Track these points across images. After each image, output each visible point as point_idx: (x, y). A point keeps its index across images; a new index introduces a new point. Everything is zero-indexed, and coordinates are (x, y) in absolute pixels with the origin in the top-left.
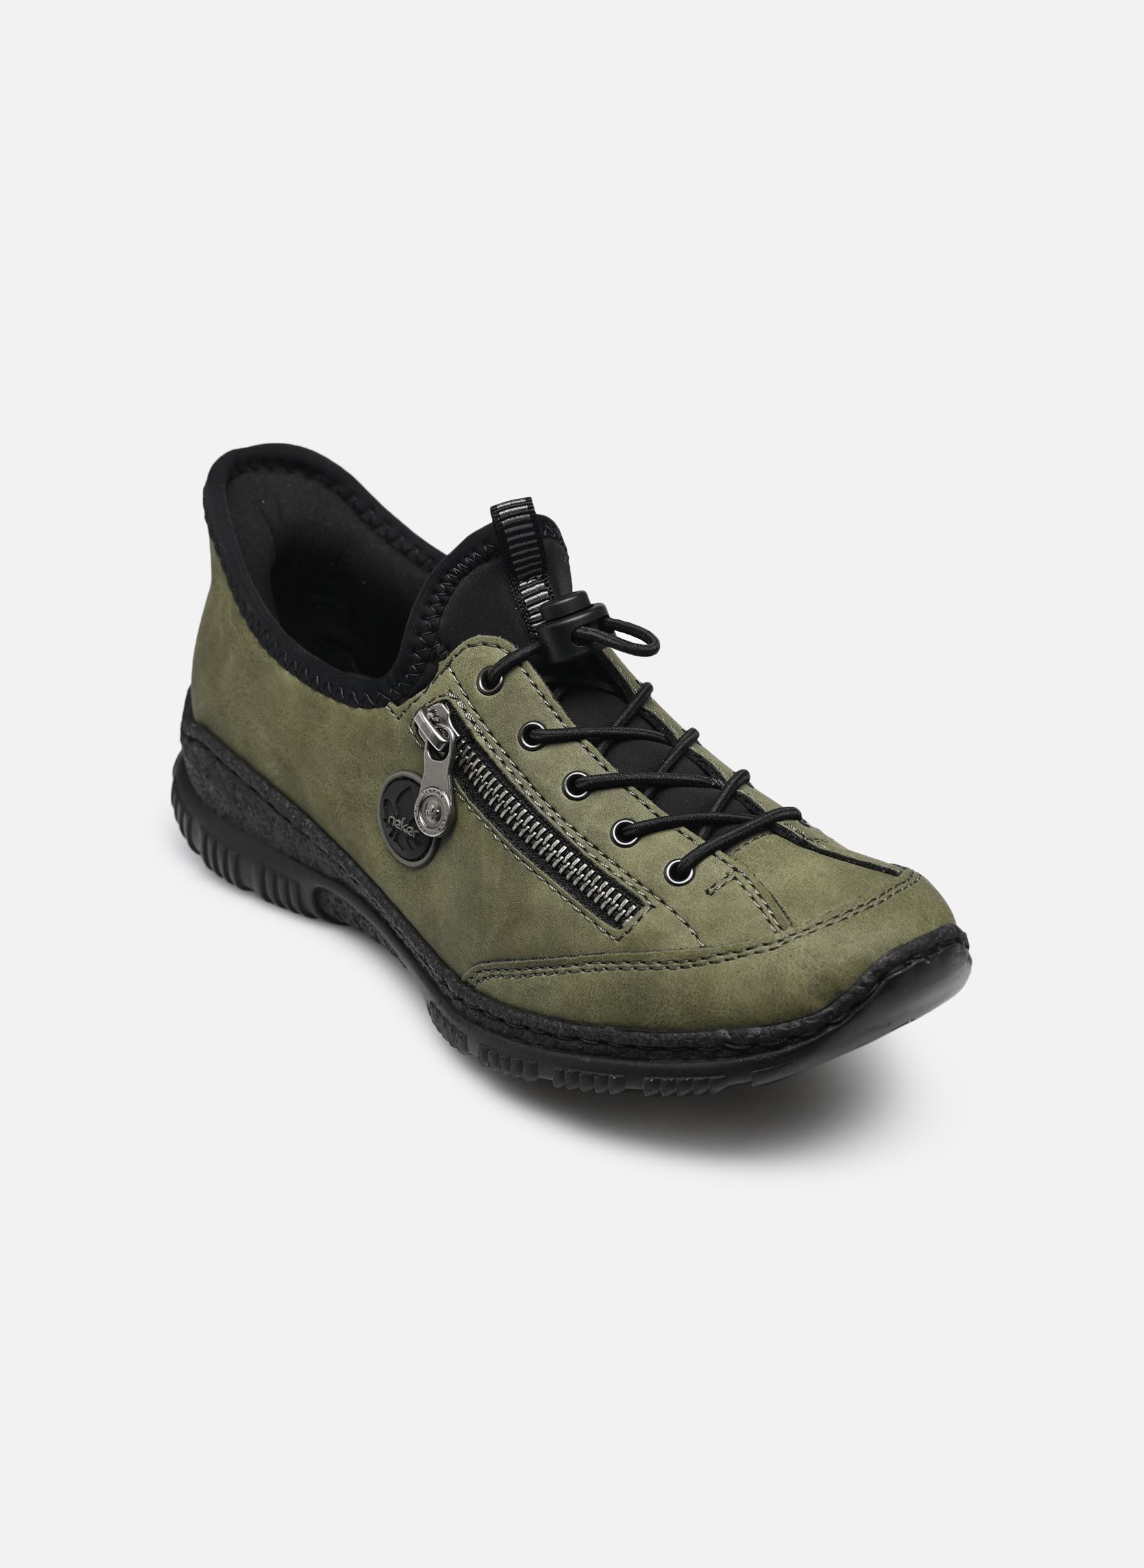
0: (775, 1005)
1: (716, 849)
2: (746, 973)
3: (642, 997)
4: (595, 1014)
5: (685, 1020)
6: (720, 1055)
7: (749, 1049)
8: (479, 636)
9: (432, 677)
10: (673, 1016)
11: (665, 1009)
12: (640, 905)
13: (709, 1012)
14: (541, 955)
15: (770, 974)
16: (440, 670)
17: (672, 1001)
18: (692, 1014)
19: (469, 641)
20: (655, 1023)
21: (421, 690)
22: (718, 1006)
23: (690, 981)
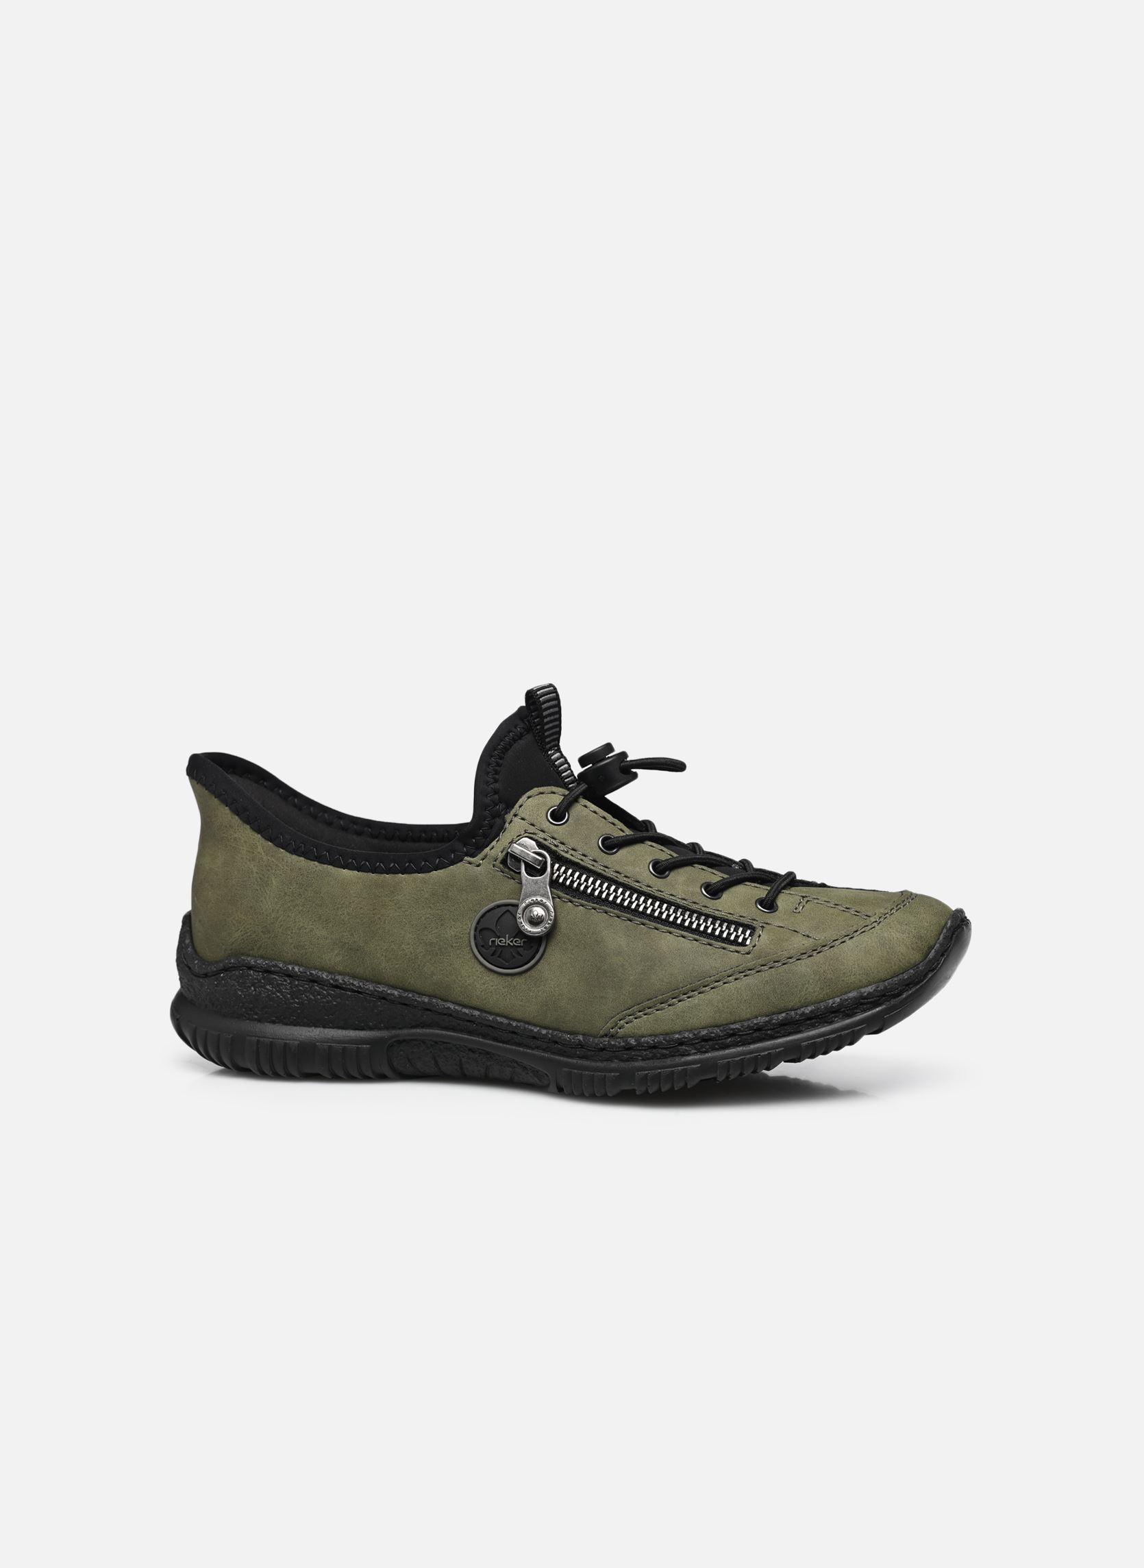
0: (891, 963)
1: (781, 890)
2: (864, 946)
3: (785, 985)
4: (745, 1012)
5: (824, 992)
6: (858, 1011)
7: (879, 1000)
8: (536, 789)
9: (502, 828)
10: (814, 992)
11: (807, 988)
12: (753, 929)
13: (843, 981)
14: (681, 985)
15: (881, 941)
16: (508, 821)
17: (811, 981)
18: (829, 985)
19: (529, 794)
20: (800, 1002)
21: (495, 839)
22: (849, 974)
23: (821, 962)
